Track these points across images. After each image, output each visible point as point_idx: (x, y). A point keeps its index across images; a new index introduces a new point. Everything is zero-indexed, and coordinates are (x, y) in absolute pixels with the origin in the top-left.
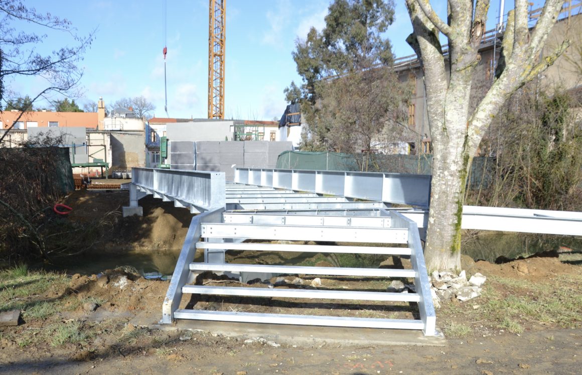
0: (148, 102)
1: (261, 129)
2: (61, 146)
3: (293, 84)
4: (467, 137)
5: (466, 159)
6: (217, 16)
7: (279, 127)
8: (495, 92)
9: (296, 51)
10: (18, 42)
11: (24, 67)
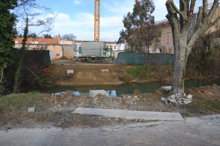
0: (74, 35)
1: (112, 44)
2: (46, 50)
3: (122, 30)
4: (186, 49)
5: (186, 56)
6: (97, 8)
7: (117, 44)
8: (196, 34)
9: (124, 19)
10: (33, 15)
11: (35, 24)
